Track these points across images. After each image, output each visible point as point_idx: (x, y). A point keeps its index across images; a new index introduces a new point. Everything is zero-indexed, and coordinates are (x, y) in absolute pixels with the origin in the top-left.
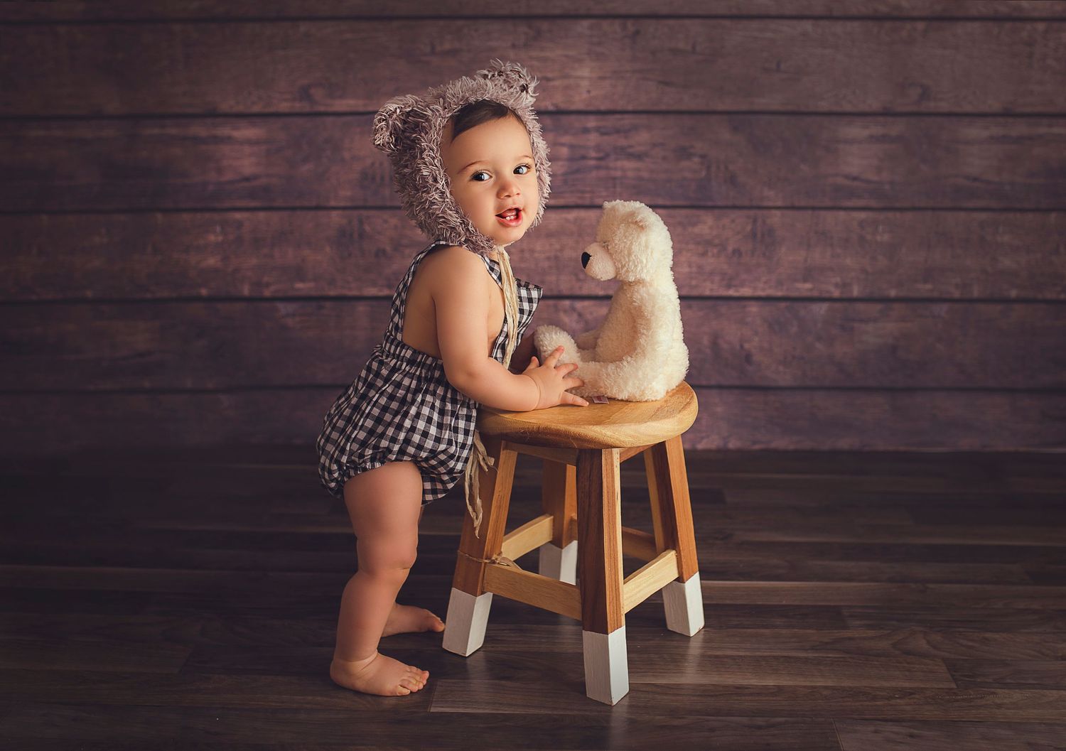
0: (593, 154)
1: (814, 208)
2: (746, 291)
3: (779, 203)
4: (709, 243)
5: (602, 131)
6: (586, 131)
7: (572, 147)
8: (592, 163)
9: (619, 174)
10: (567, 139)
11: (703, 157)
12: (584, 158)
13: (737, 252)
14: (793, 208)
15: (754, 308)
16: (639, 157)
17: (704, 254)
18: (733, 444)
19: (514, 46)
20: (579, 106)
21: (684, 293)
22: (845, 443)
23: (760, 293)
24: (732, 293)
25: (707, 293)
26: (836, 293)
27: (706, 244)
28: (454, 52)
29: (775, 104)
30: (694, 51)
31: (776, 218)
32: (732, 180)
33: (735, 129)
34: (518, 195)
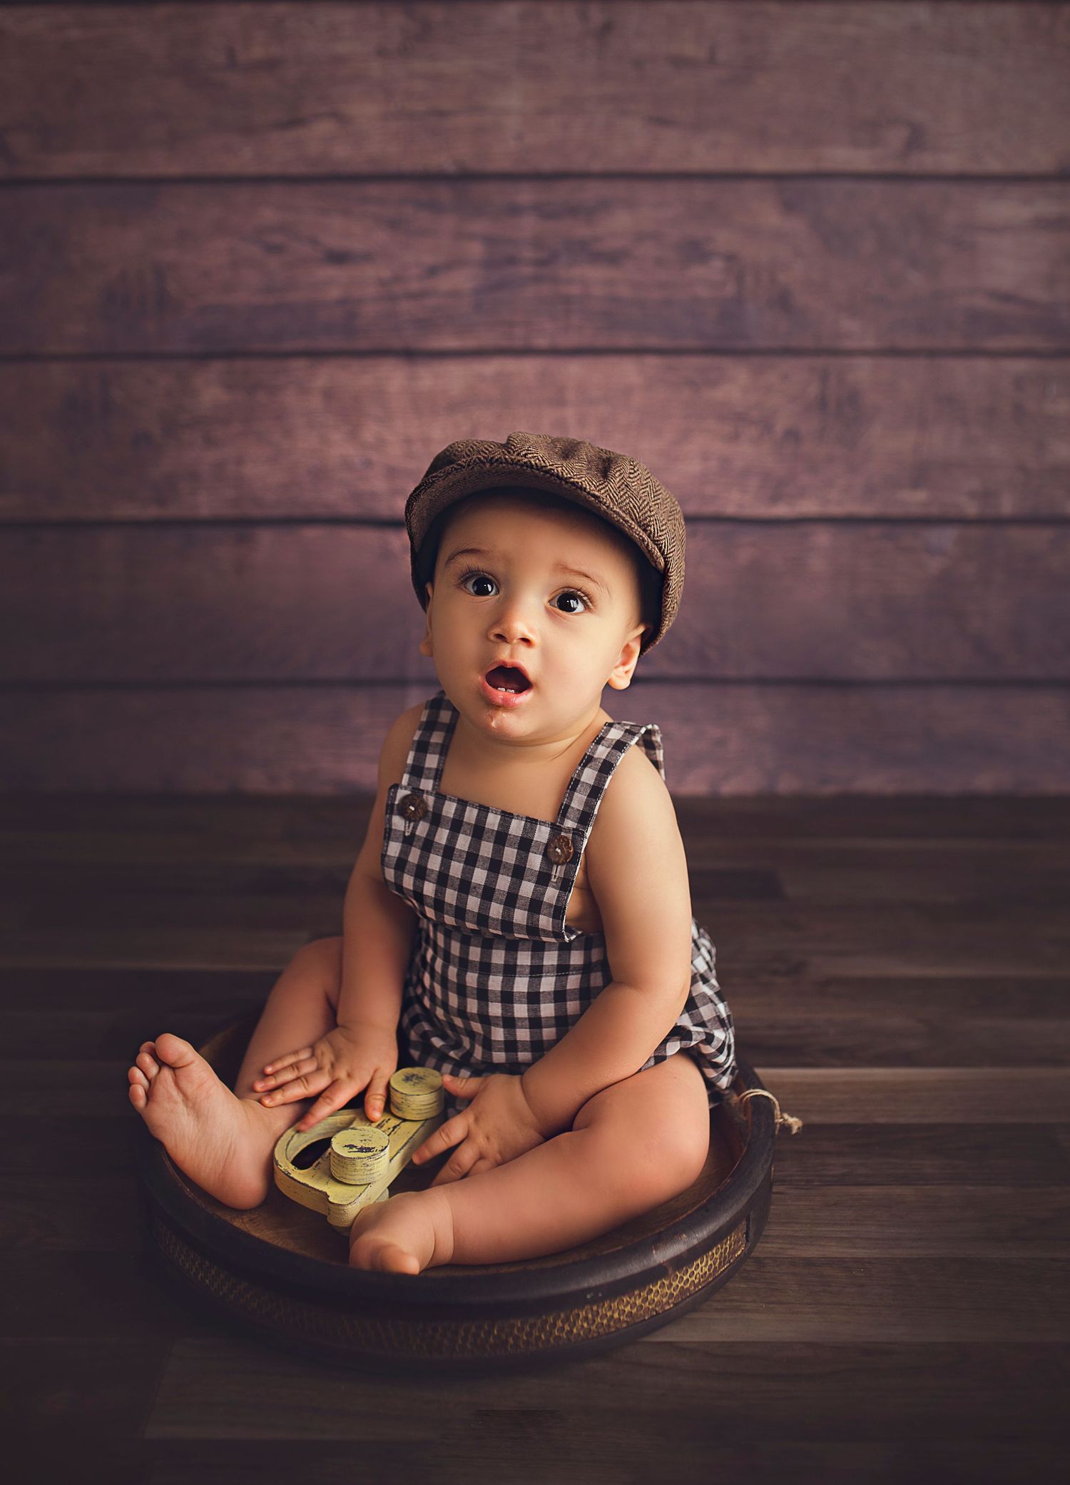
0: (528, 253)
1: (932, 353)
2: (808, 507)
3: (870, 343)
4: (740, 418)
5: (545, 212)
6: (515, 210)
7: (490, 241)
8: (527, 271)
9: (574, 290)
10: (479, 226)
11: (730, 258)
12: (512, 261)
13: (792, 435)
14: (894, 352)
15: (822, 537)
16: (613, 259)
17: (735, 438)
18: (787, 784)
19: (381, 53)
20: (501, 162)
21: (693, 508)
22: (986, 781)
23: (835, 510)
24: (781, 510)
25: (730, 509)
26: (971, 509)
27: (737, 419)
28: (270, 65)
29: (861, 159)
30: (712, 61)
31: (862, 371)
32: (783, 301)
33: (789, 207)
34: (525, 644)
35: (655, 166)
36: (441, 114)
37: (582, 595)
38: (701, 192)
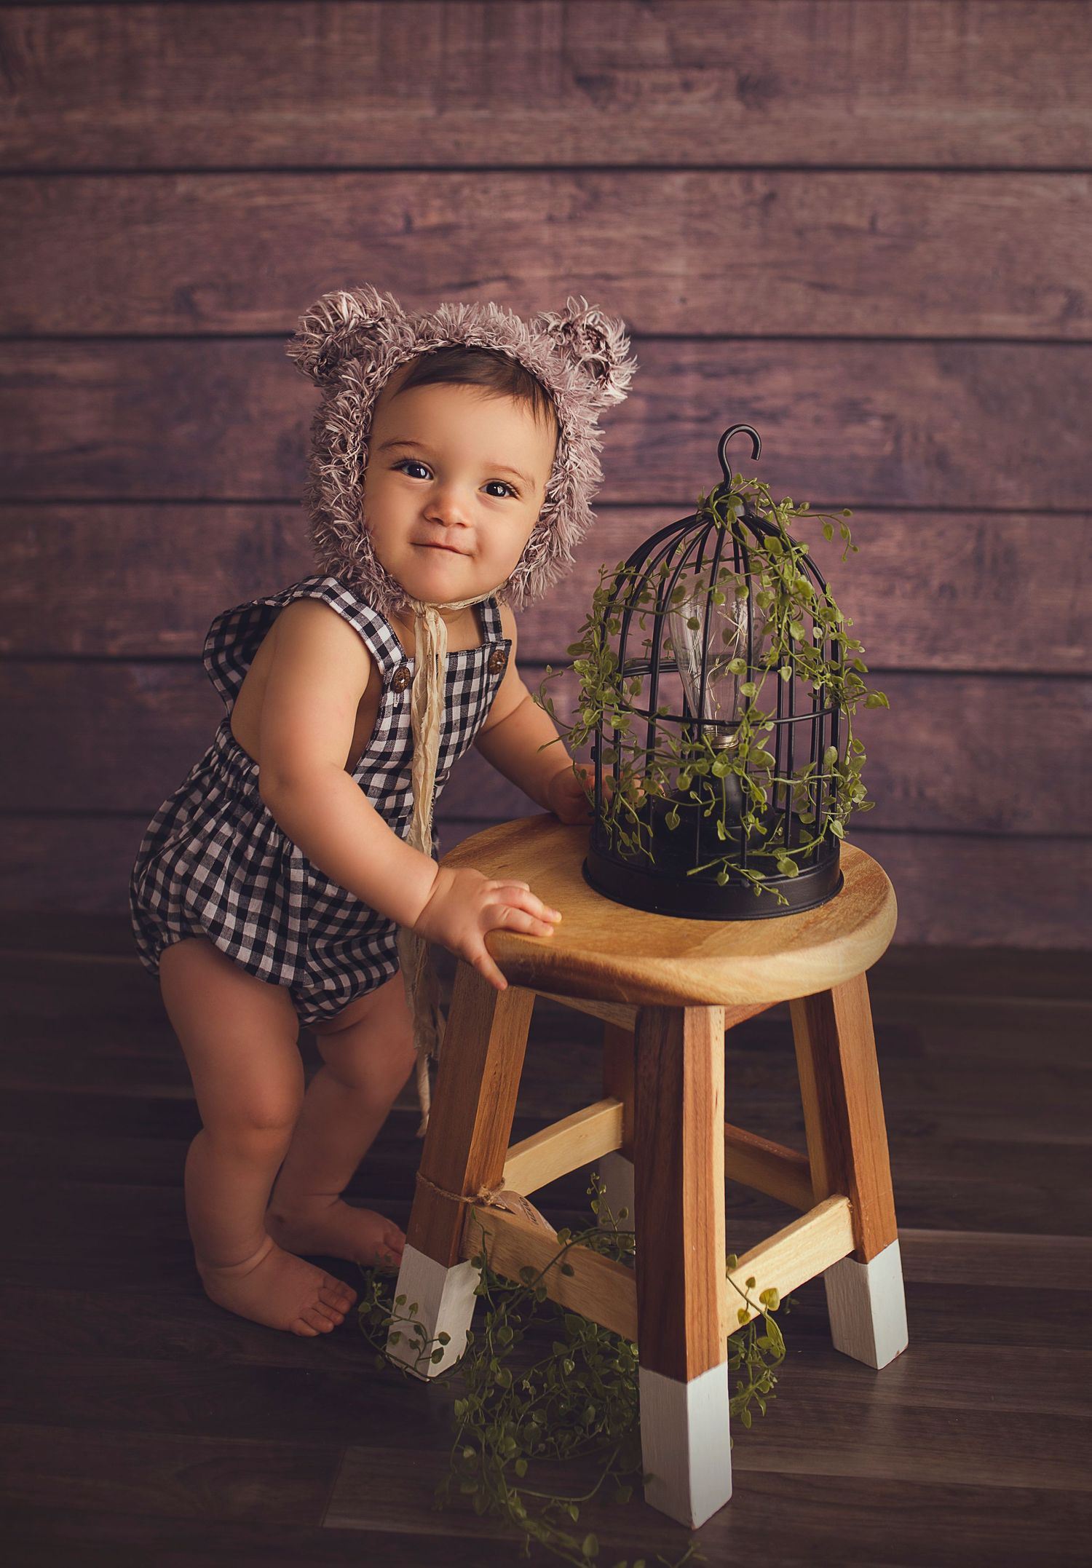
0: (690, 411)
2: (963, 660)
3: (1025, 503)
4: (896, 572)
5: (704, 370)
6: (678, 370)
8: (689, 427)
10: (643, 384)
11: (888, 418)
12: (673, 418)
13: (948, 590)
14: (1050, 511)
15: (976, 691)
17: (888, 593)
19: (551, 219)
20: (666, 325)
24: (937, 662)
25: (893, 662)
27: (891, 574)
28: (445, 230)
29: (1019, 325)
30: (873, 230)
31: (1019, 529)
32: (940, 461)
33: (946, 370)
34: (460, 527)
35: (816, 329)
36: (608, 277)
37: (511, 487)
38: (860, 354)
